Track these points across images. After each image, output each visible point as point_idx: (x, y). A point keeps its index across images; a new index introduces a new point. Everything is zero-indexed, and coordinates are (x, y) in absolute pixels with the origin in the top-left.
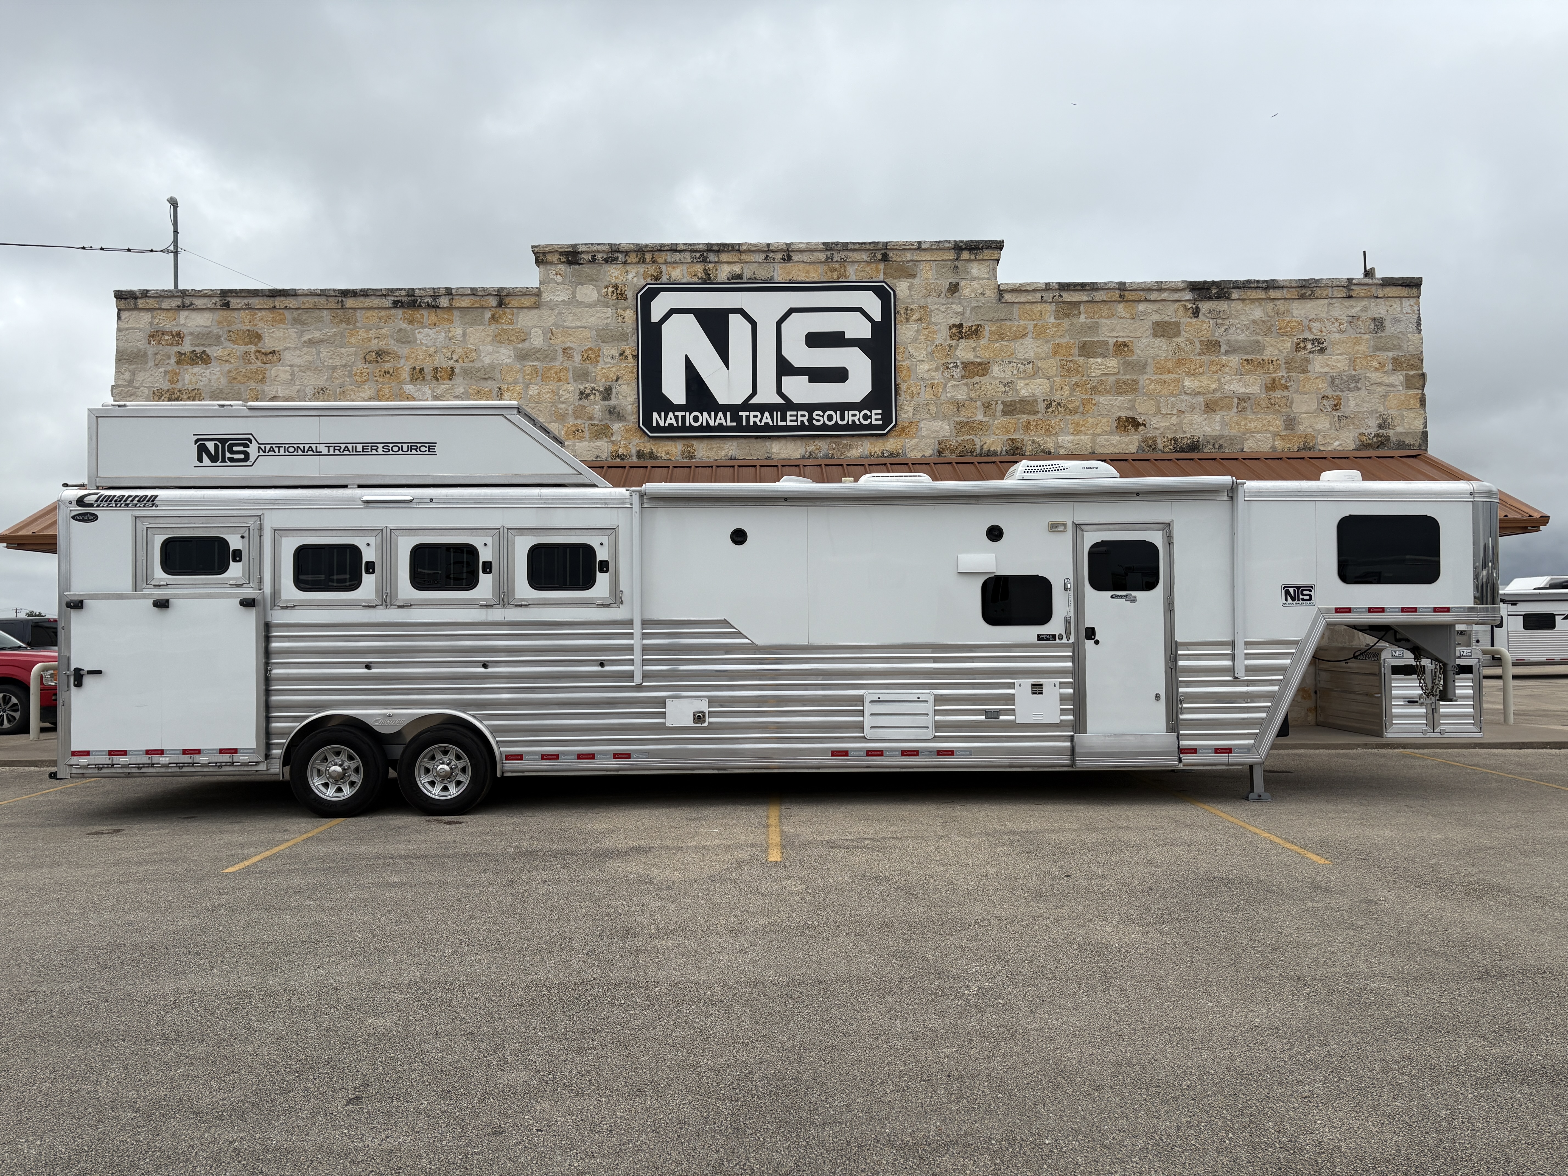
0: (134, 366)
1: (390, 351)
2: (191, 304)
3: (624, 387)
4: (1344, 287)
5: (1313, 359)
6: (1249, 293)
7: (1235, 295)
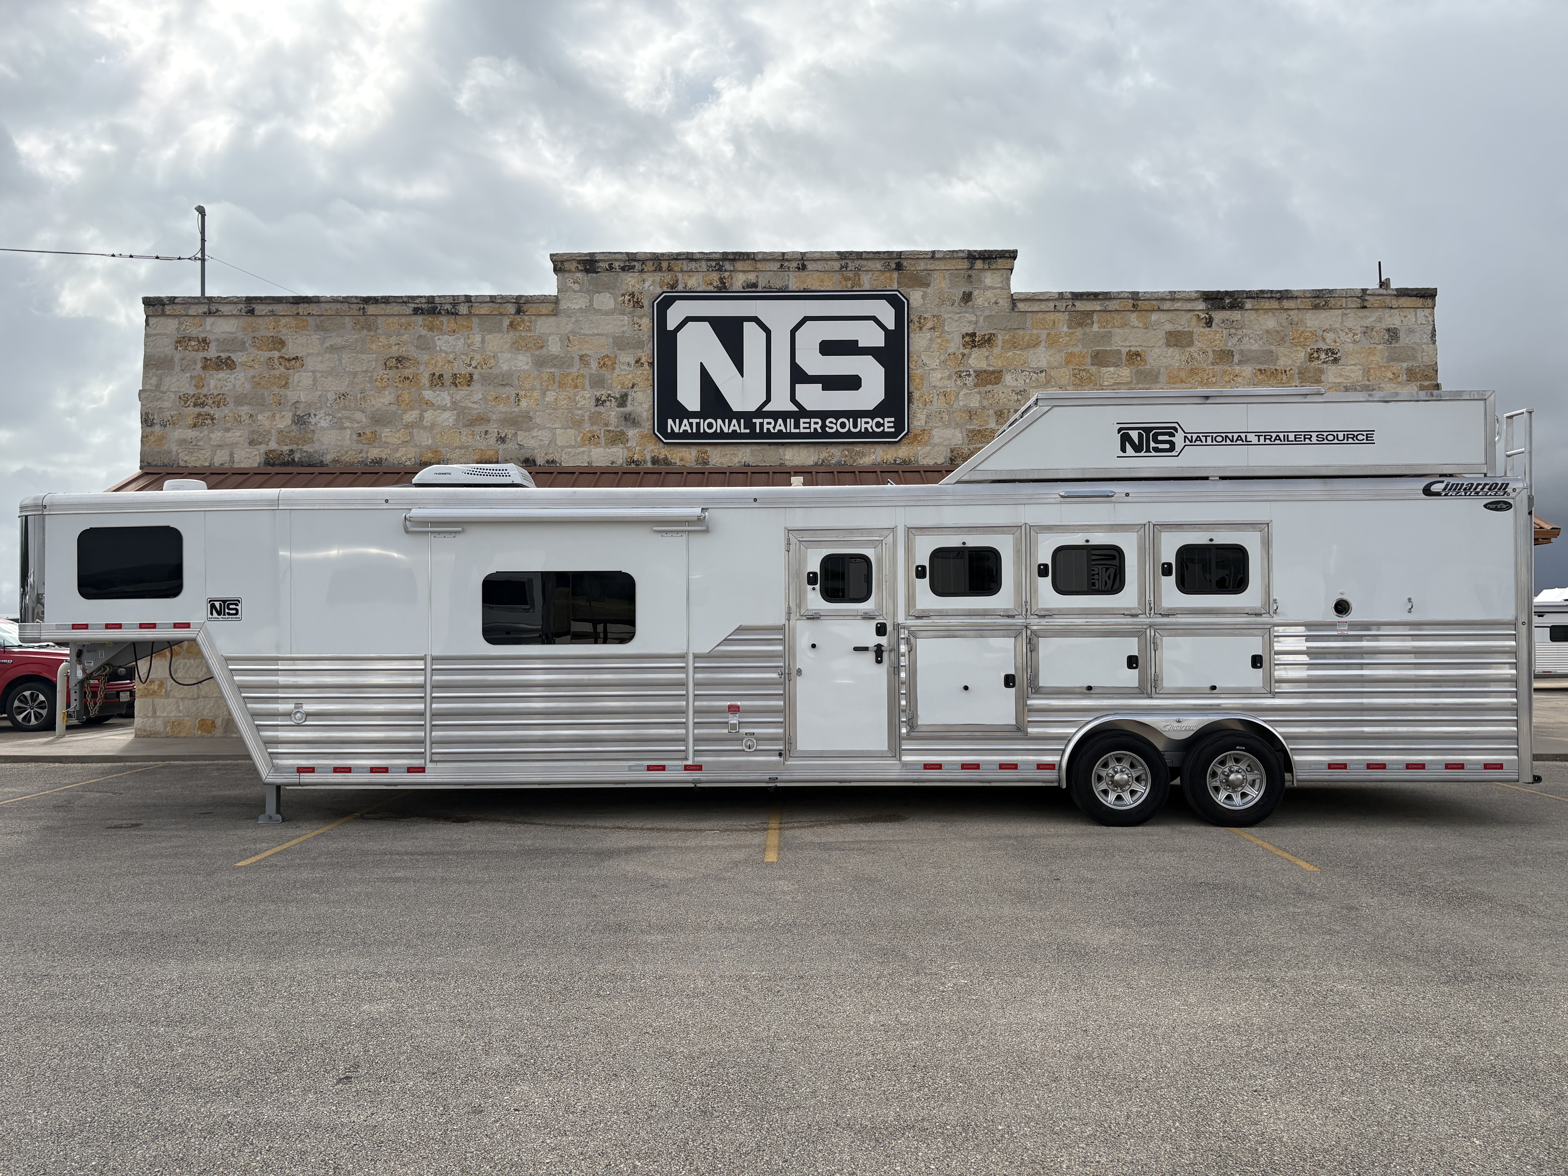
0: (161, 371)
1: (410, 357)
2: (217, 311)
3: (639, 394)
4: (1358, 297)
5: (1327, 369)
6: (1262, 304)
7: (1249, 304)
